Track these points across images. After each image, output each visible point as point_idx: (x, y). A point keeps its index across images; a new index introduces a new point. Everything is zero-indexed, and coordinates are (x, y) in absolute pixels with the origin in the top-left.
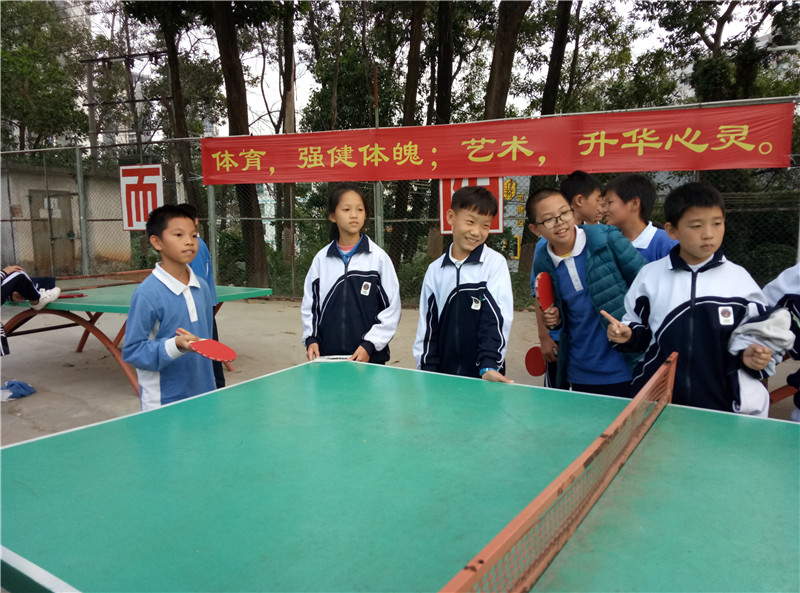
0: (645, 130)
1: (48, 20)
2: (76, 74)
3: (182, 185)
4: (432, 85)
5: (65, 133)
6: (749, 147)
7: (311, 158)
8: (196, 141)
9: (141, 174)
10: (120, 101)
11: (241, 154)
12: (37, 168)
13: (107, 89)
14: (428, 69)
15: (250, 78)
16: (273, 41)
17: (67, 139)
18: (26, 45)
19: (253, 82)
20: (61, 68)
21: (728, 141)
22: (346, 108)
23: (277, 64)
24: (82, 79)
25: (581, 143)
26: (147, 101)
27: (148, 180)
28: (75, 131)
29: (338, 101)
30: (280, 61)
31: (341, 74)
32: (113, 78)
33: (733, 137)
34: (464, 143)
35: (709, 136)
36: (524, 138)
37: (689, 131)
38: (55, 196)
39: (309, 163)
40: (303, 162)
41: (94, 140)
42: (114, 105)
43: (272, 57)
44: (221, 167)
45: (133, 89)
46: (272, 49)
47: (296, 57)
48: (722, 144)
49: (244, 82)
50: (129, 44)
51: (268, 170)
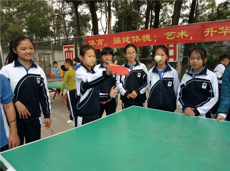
0: (227, 27)
1: (43, 6)
2: (50, 20)
5: (47, 37)
7: (117, 41)
8: (84, 37)
9: (69, 48)
10: (62, 27)
11: (97, 41)
12: (40, 47)
13: (58, 24)
16: (104, 7)
17: (48, 39)
18: (37, 13)
20: (46, 19)
23: (105, 14)
24: (52, 22)
25: (205, 32)
26: (69, 27)
27: (71, 49)
28: (50, 36)
29: (124, 23)
32: (60, 21)
34: (165, 34)
36: (185, 31)
40: (114, 42)
41: (55, 39)
42: (60, 28)
43: (104, 12)
44: (91, 44)
45: (65, 24)
46: (103, 10)
50: (64, 11)
51: (104, 45)
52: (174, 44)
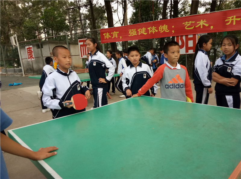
2: (65, 14)
5: (63, 31)
8: (98, 30)
9: (84, 41)
10: (77, 21)
11: (112, 33)
12: (56, 41)
13: (74, 17)
14: (170, 1)
15: (114, 10)
17: (64, 33)
18: (52, 7)
19: (115, 11)
20: (61, 12)
22: (143, 17)
23: (121, 5)
24: (67, 15)
25: (226, 20)
26: (85, 20)
28: (66, 31)
29: (141, 14)
31: (141, 6)
32: (75, 14)
34: (183, 23)
36: (205, 20)
39: (132, 34)
40: (130, 34)
41: (71, 32)
43: (120, 3)
44: (106, 38)
45: (81, 17)
47: (127, 2)
49: (112, 12)
50: (79, 3)
51: (120, 37)
52: (193, 35)
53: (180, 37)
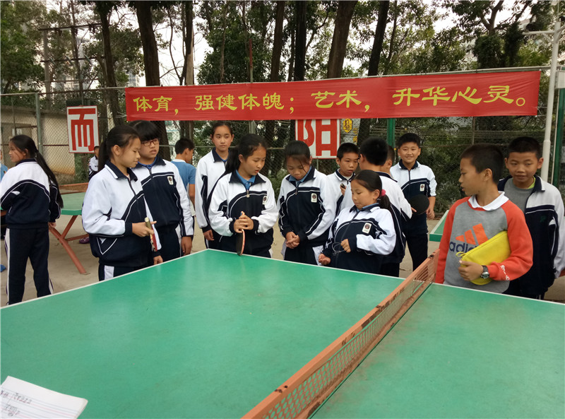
0: (439, 88)
2: (35, 38)
3: (112, 121)
4: (292, 51)
5: (27, 80)
6: (510, 101)
7: (204, 103)
8: (121, 89)
9: (82, 113)
10: (68, 59)
11: (154, 99)
12: (7, 107)
13: (58, 50)
14: (290, 39)
15: (162, 43)
16: (179, 16)
17: (28, 85)
19: (164, 46)
20: (24, 34)
21: (495, 96)
22: (230, 66)
23: (182, 32)
24: (39, 42)
25: (395, 96)
26: (87, 59)
27: (87, 117)
28: (34, 80)
29: (224, 62)
30: (183, 30)
31: (227, 42)
32: (62, 41)
33: (498, 93)
34: (313, 95)
35: (482, 93)
36: (354, 92)
37: (469, 89)
38: (20, 128)
39: (203, 106)
40: (199, 106)
41: (48, 87)
42: (63, 61)
43: (178, 28)
44: (140, 108)
45: (77, 50)
46: (178, 22)
47: (195, 28)
48: (491, 98)
49: (157, 45)
50: (74, 18)
51: (174, 111)
52: (331, 120)
53: (305, 123)
